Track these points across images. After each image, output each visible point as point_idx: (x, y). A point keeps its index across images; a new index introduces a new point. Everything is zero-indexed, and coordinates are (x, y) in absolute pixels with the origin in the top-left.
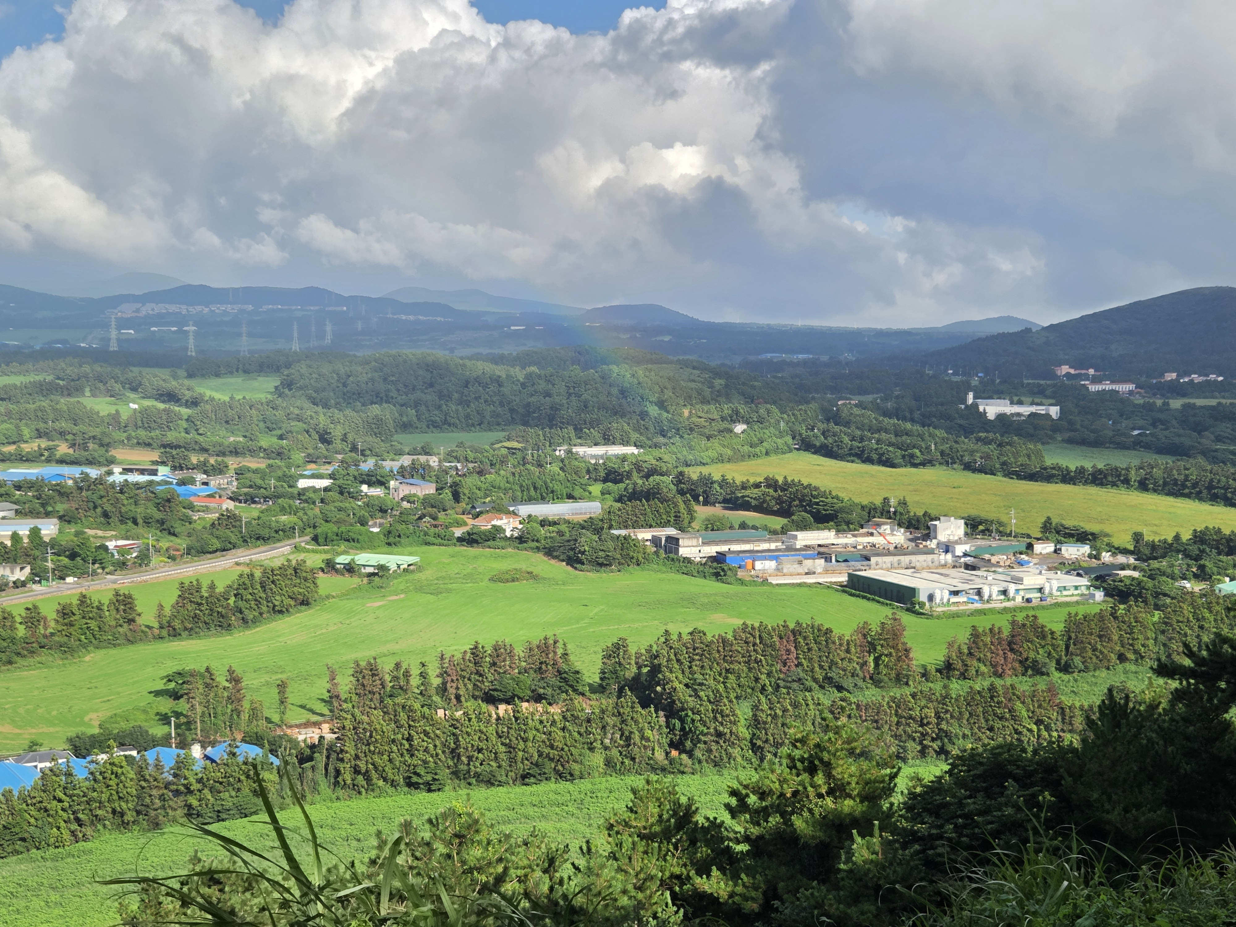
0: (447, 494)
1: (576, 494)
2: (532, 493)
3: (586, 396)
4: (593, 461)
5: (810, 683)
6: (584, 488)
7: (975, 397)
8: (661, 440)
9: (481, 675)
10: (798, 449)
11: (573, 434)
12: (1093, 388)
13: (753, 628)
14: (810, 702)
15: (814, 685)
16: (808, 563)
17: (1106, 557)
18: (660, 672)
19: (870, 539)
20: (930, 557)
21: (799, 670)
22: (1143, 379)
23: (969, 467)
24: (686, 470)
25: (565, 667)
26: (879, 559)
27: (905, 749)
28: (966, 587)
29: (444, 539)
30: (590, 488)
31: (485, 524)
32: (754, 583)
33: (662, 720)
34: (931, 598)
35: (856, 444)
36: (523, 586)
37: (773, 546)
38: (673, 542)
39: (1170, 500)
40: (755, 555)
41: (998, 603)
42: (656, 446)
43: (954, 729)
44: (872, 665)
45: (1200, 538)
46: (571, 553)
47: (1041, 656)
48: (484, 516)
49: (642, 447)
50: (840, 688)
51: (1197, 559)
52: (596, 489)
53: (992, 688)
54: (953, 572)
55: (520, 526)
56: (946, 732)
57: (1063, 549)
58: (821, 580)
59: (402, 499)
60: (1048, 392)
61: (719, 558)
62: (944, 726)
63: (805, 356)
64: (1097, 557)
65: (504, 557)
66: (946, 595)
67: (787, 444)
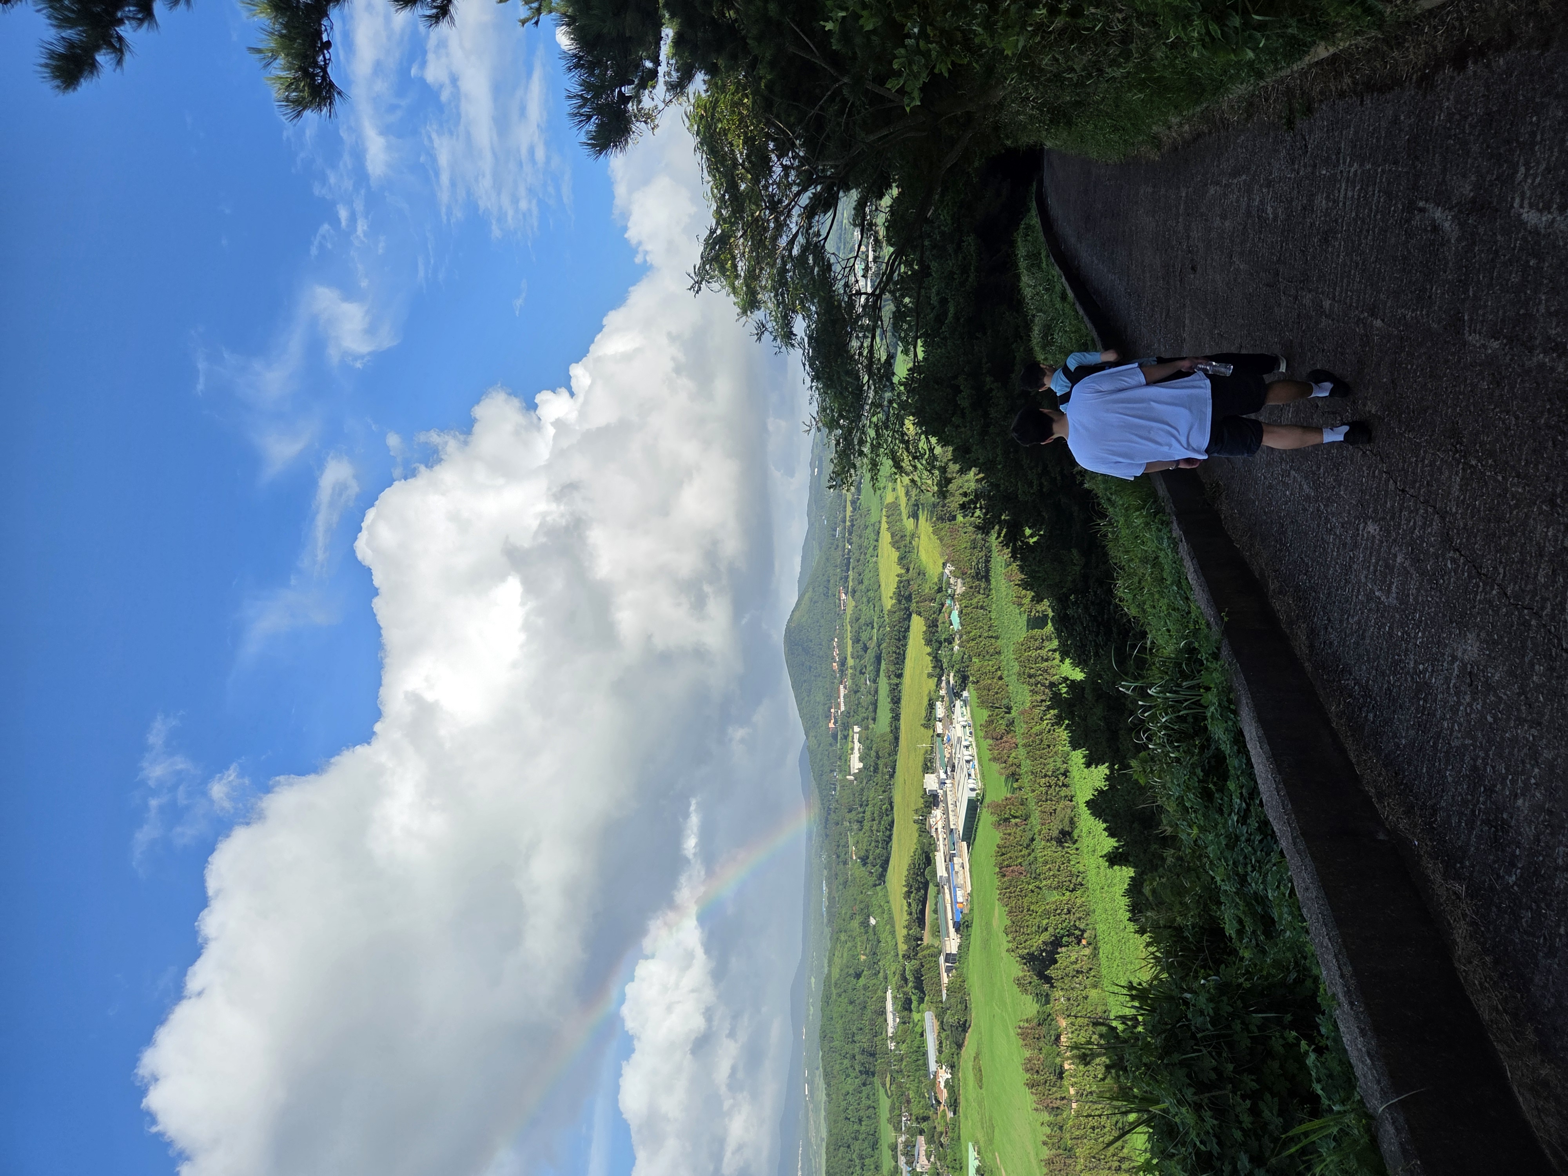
0: (924, 1125)
1: (920, 1031)
2: (920, 1062)
3: (854, 1029)
4: (898, 1020)
5: (1031, 858)
6: (915, 1025)
7: (850, 775)
8: (881, 975)
9: (1046, 1082)
10: (884, 882)
11: (880, 1037)
12: (843, 708)
13: (1000, 894)
14: (1043, 854)
15: (1033, 855)
16: (957, 867)
17: (943, 692)
18: (1033, 954)
19: (940, 830)
20: (948, 793)
21: (1023, 864)
22: (836, 681)
23: (892, 776)
24: (901, 953)
25: (1036, 1021)
26: (951, 823)
27: (1066, 797)
28: (965, 769)
29: (955, 1125)
30: (916, 1020)
31: (944, 1095)
32: (972, 902)
33: (1064, 949)
34: (973, 790)
35: (880, 845)
36: (984, 1062)
37: (947, 891)
38: (949, 957)
39: (907, 661)
40: (954, 902)
41: (973, 750)
42: (886, 978)
43: (1051, 767)
44: (1017, 820)
45: (929, 642)
46: (960, 1029)
47: (1003, 722)
48: (938, 1095)
49: (887, 988)
50: (1033, 840)
51: (940, 643)
52: (916, 1016)
53: (1025, 745)
54: (957, 778)
55: (944, 1067)
56: (1054, 772)
57: (938, 716)
58: (967, 860)
59: (929, 1161)
60: (846, 733)
61: (958, 927)
62: (1050, 773)
63: (824, 885)
64: (943, 697)
65: (965, 1079)
66: (971, 781)
67: (882, 890)
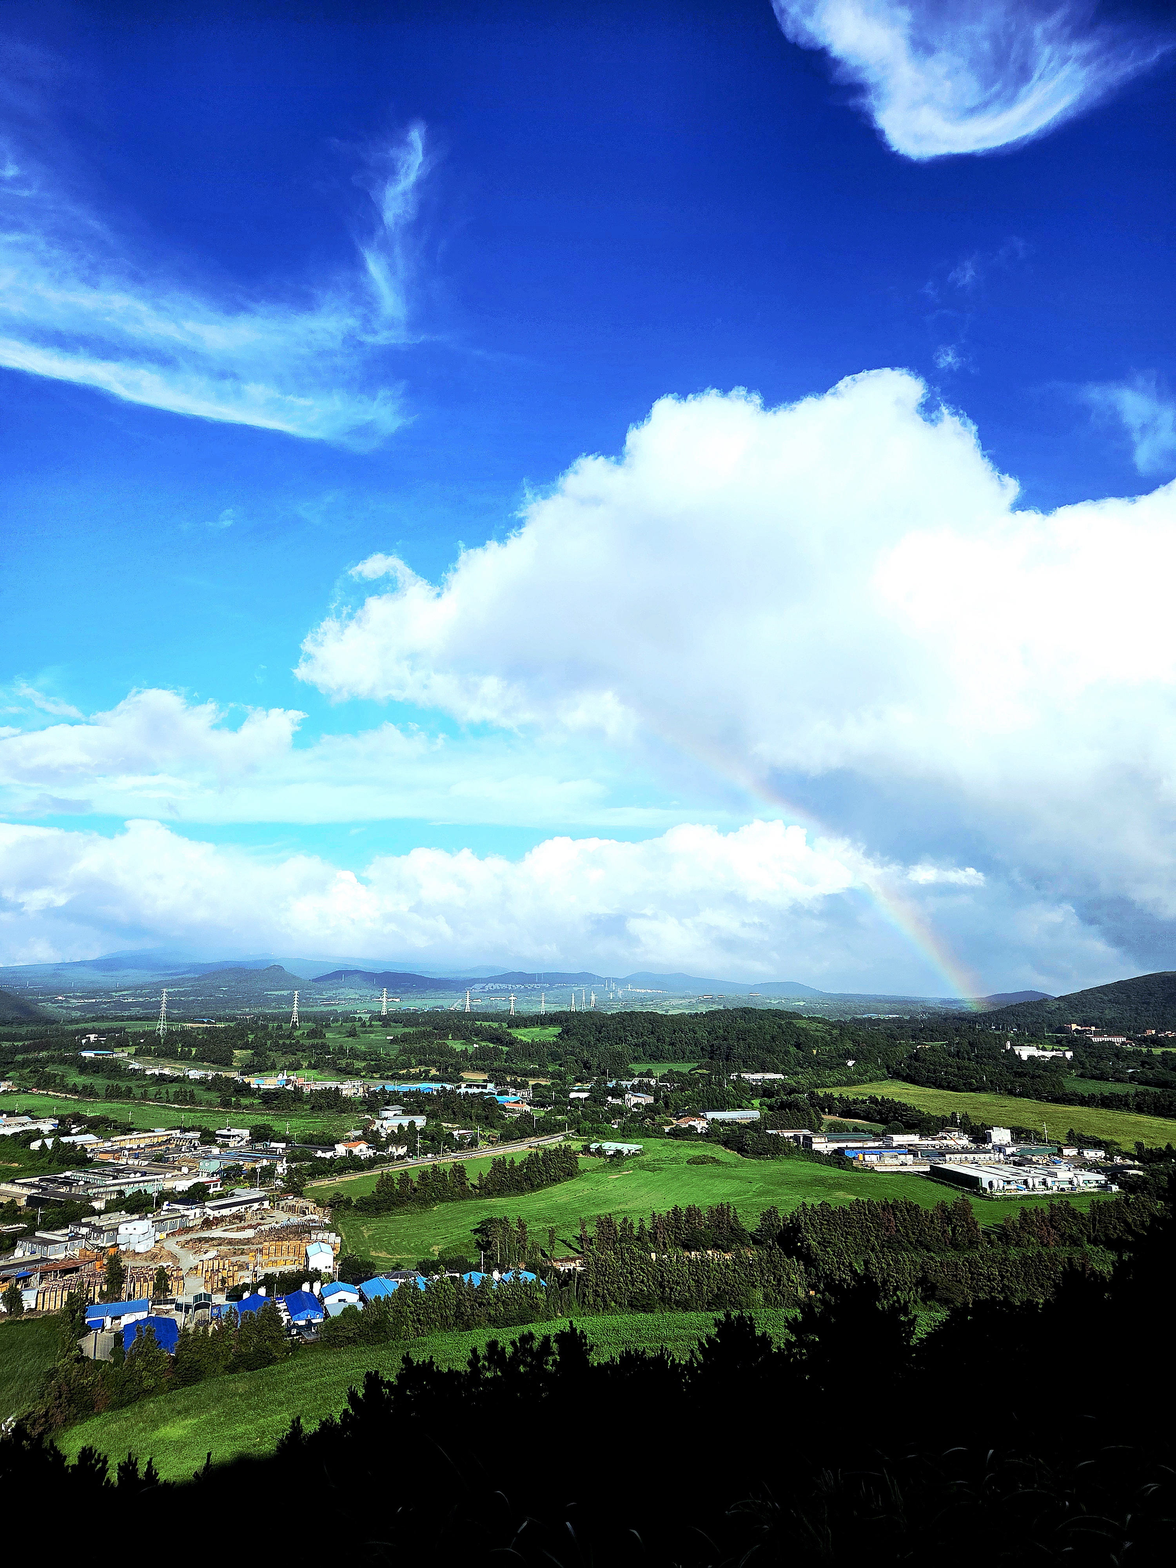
0: (661, 1103)
1: (743, 1105)
2: (715, 1104)
3: (749, 1041)
4: (755, 1083)
5: (906, 1245)
6: (749, 1101)
7: (1012, 1045)
8: (799, 1070)
9: (679, 1229)
10: (891, 1078)
11: (741, 1065)
12: (1095, 1040)
13: (863, 1203)
15: (909, 1246)
16: (902, 1158)
17: (1118, 1160)
18: (800, 1232)
19: (944, 1142)
20: (987, 1156)
21: (898, 1234)
22: (1131, 1033)
23: (1011, 1093)
24: (816, 1090)
26: (952, 1156)
28: (1015, 1178)
29: (659, 1134)
30: (753, 1102)
31: (684, 1124)
32: (864, 1170)
33: (802, 1268)
34: (991, 1184)
35: (931, 1075)
36: (709, 1168)
37: (876, 1144)
38: (808, 1139)
40: (865, 1151)
41: (1040, 1191)
42: (795, 1074)
44: (950, 1233)
46: (740, 1145)
47: (1075, 1232)
48: (684, 1119)
49: (786, 1074)
50: (928, 1250)
52: (756, 1101)
53: (1040, 1255)
54: (1005, 1167)
55: (707, 1126)
56: (1007, 1286)
57: (1085, 1152)
58: (911, 1170)
59: (633, 1106)
60: (1064, 1042)
61: (839, 1152)
63: (895, 1016)
64: (1112, 1160)
65: (696, 1147)
66: (1001, 1184)
67: (883, 1074)
